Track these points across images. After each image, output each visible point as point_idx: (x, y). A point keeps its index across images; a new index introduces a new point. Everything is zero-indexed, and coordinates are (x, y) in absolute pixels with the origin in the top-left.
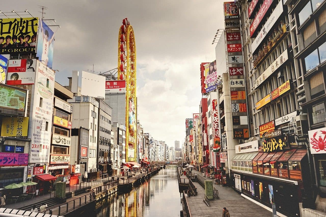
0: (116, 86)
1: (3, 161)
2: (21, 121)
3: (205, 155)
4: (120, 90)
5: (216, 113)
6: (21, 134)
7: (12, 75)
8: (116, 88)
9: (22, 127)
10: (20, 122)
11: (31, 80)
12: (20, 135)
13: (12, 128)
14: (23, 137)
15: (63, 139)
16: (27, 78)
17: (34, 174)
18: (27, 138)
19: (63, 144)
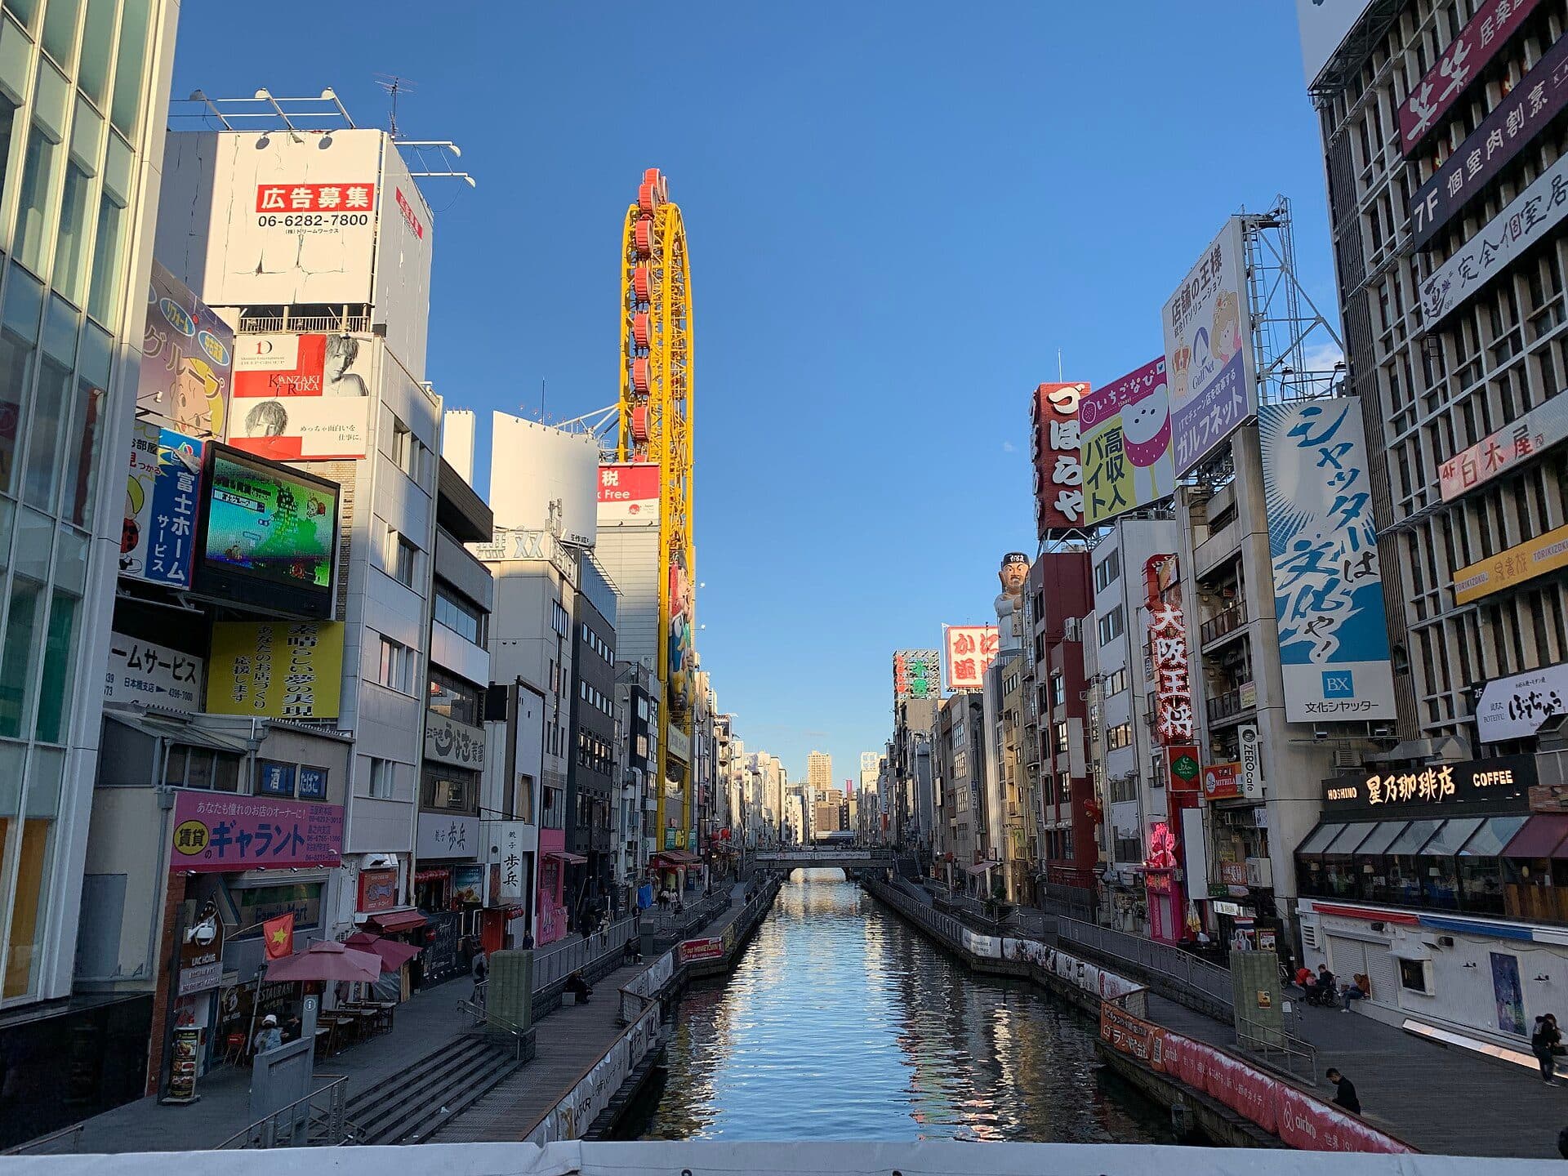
0: (612, 488)
1: (254, 839)
2: (308, 639)
3: (1062, 825)
4: (633, 510)
5: (1175, 618)
6: (309, 709)
7: (254, 410)
8: (615, 500)
9: (311, 670)
10: (302, 644)
11: (349, 437)
12: (305, 714)
13: (260, 675)
14: (318, 720)
15: (459, 735)
16: (332, 429)
17: (360, 909)
18: (336, 725)
19: (460, 762)
